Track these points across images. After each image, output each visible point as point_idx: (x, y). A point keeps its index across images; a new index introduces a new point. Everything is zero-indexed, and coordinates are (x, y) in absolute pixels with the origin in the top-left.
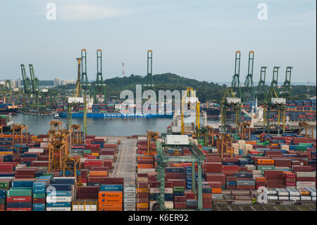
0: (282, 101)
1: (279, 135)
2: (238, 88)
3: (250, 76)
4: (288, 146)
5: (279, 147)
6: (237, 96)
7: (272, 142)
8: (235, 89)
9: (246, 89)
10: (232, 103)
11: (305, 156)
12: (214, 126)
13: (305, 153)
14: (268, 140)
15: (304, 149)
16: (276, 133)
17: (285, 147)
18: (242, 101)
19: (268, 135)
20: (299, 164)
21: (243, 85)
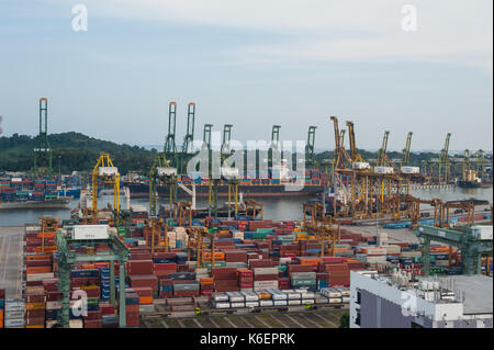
1: (230, 219)
2: (173, 154)
3: (189, 137)
4: (242, 234)
5: (231, 235)
6: (173, 165)
7: (220, 229)
8: (169, 155)
9: (185, 155)
10: (165, 176)
11: (264, 246)
12: (140, 208)
13: (264, 242)
14: (216, 225)
15: (262, 237)
16: (226, 215)
17: (239, 235)
18: (179, 172)
19: (216, 220)
20: (256, 257)
21: (179, 151)
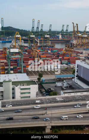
0: (48, 36)
1: (47, 48)
2: (34, 32)
3: (38, 28)
4: (50, 51)
5: (48, 52)
6: (34, 35)
7: (45, 50)
8: (33, 32)
9: (36, 32)
10: (32, 37)
11: (55, 54)
12: (26, 45)
13: (56, 53)
14: (44, 49)
15: (55, 52)
16: (46, 47)
17: (49, 52)
18: (35, 36)
19: (44, 48)
20: (53, 57)
21: (35, 31)
